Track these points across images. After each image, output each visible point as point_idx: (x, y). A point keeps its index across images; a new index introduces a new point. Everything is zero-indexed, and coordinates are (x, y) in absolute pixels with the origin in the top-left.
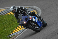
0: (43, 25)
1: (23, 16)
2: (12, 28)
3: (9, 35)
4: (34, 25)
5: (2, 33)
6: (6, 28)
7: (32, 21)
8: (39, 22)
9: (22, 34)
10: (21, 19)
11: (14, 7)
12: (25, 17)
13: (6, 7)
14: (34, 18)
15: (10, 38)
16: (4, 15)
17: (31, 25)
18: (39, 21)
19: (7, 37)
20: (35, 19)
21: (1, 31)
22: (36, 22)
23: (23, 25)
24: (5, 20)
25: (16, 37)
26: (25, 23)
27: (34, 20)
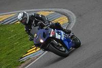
0: (74, 44)
1: (39, 29)
2: (26, 46)
3: (22, 58)
4: (58, 46)
5: (8, 54)
6: (16, 45)
7: (54, 38)
8: (67, 40)
9: (44, 56)
10: (36, 35)
11: (24, 14)
12: (42, 31)
13: (15, 10)
14: (58, 33)
15: (23, 62)
16: (13, 24)
17: (53, 44)
18: (67, 38)
19: (17, 61)
20: (61, 35)
21: (8, 52)
22: (61, 39)
23: (38, 45)
24: (13, 33)
25: (32, 61)
26: (42, 41)
27: (58, 37)
